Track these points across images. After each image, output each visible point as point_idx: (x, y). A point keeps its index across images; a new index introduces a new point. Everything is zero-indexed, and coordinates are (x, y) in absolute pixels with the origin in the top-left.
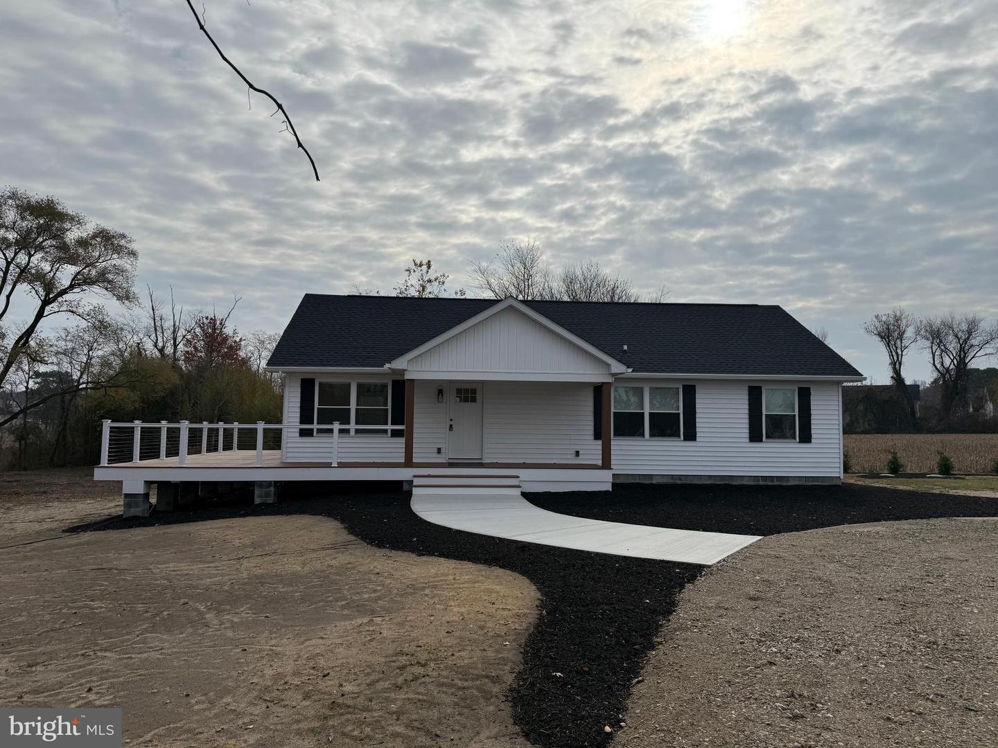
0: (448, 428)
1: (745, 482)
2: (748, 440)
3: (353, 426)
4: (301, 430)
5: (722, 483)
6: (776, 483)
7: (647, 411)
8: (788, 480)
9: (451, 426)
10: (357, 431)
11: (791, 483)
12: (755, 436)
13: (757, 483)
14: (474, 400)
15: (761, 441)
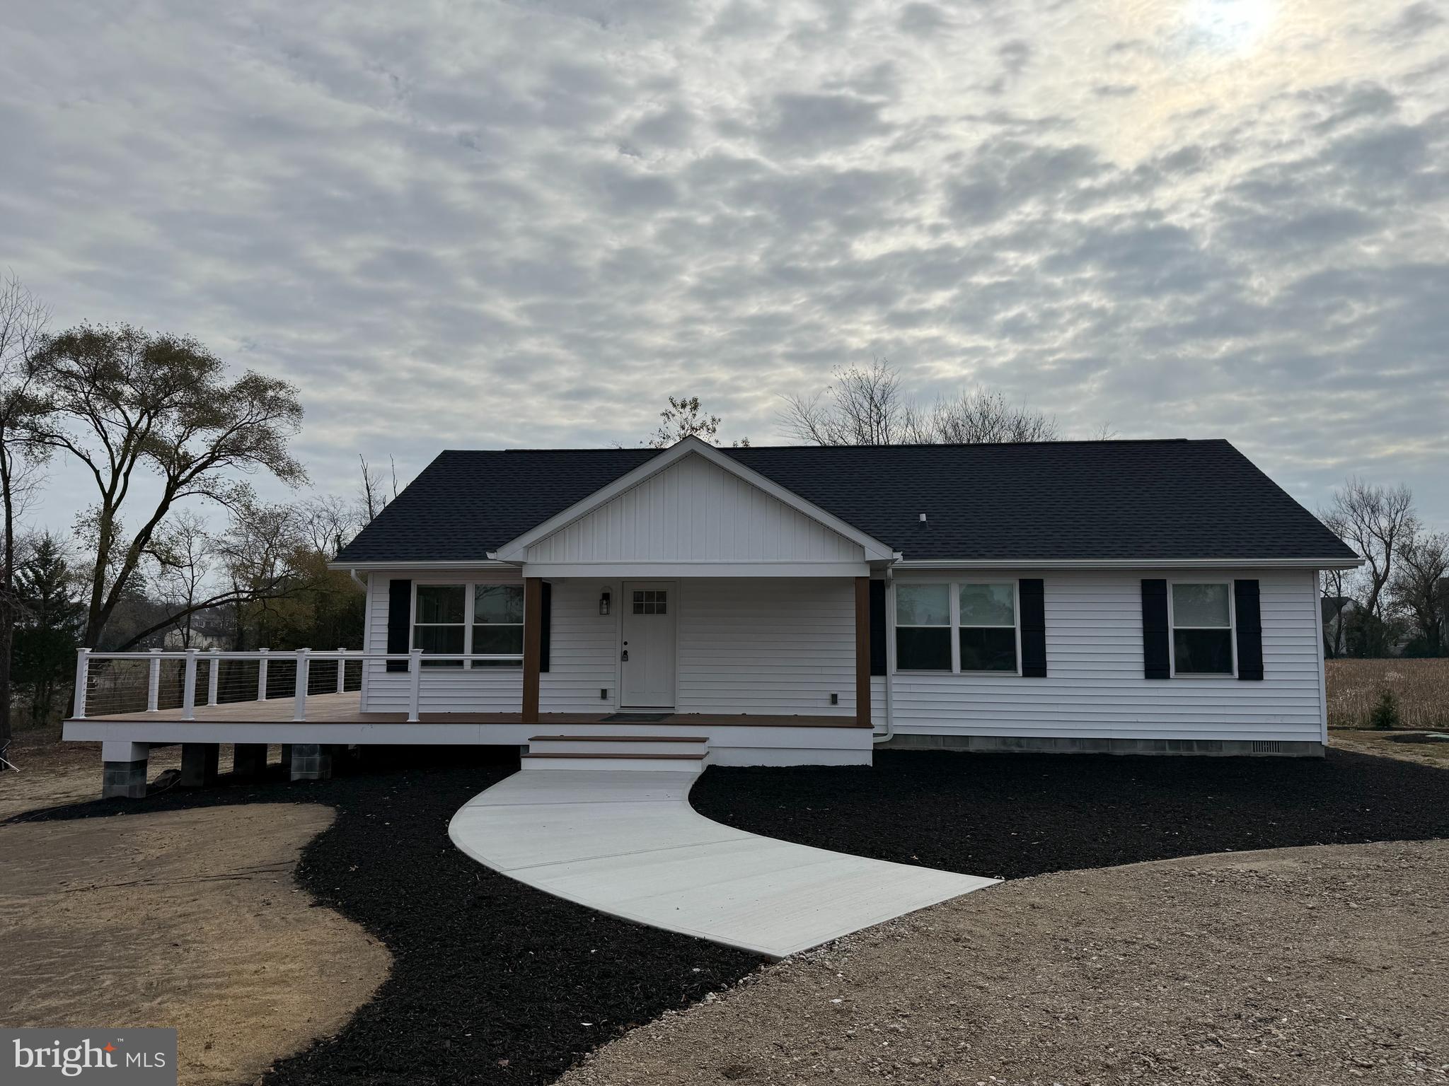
0: (619, 657)
1: (1140, 751)
2: (1142, 676)
3: (468, 656)
4: (389, 662)
5: (1096, 752)
6: (1197, 752)
7: (955, 626)
8: (1221, 748)
9: (625, 653)
10: (476, 664)
11: (1226, 752)
12: (1155, 668)
13: (1161, 752)
14: (662, 610)
15: (1166, 676)
